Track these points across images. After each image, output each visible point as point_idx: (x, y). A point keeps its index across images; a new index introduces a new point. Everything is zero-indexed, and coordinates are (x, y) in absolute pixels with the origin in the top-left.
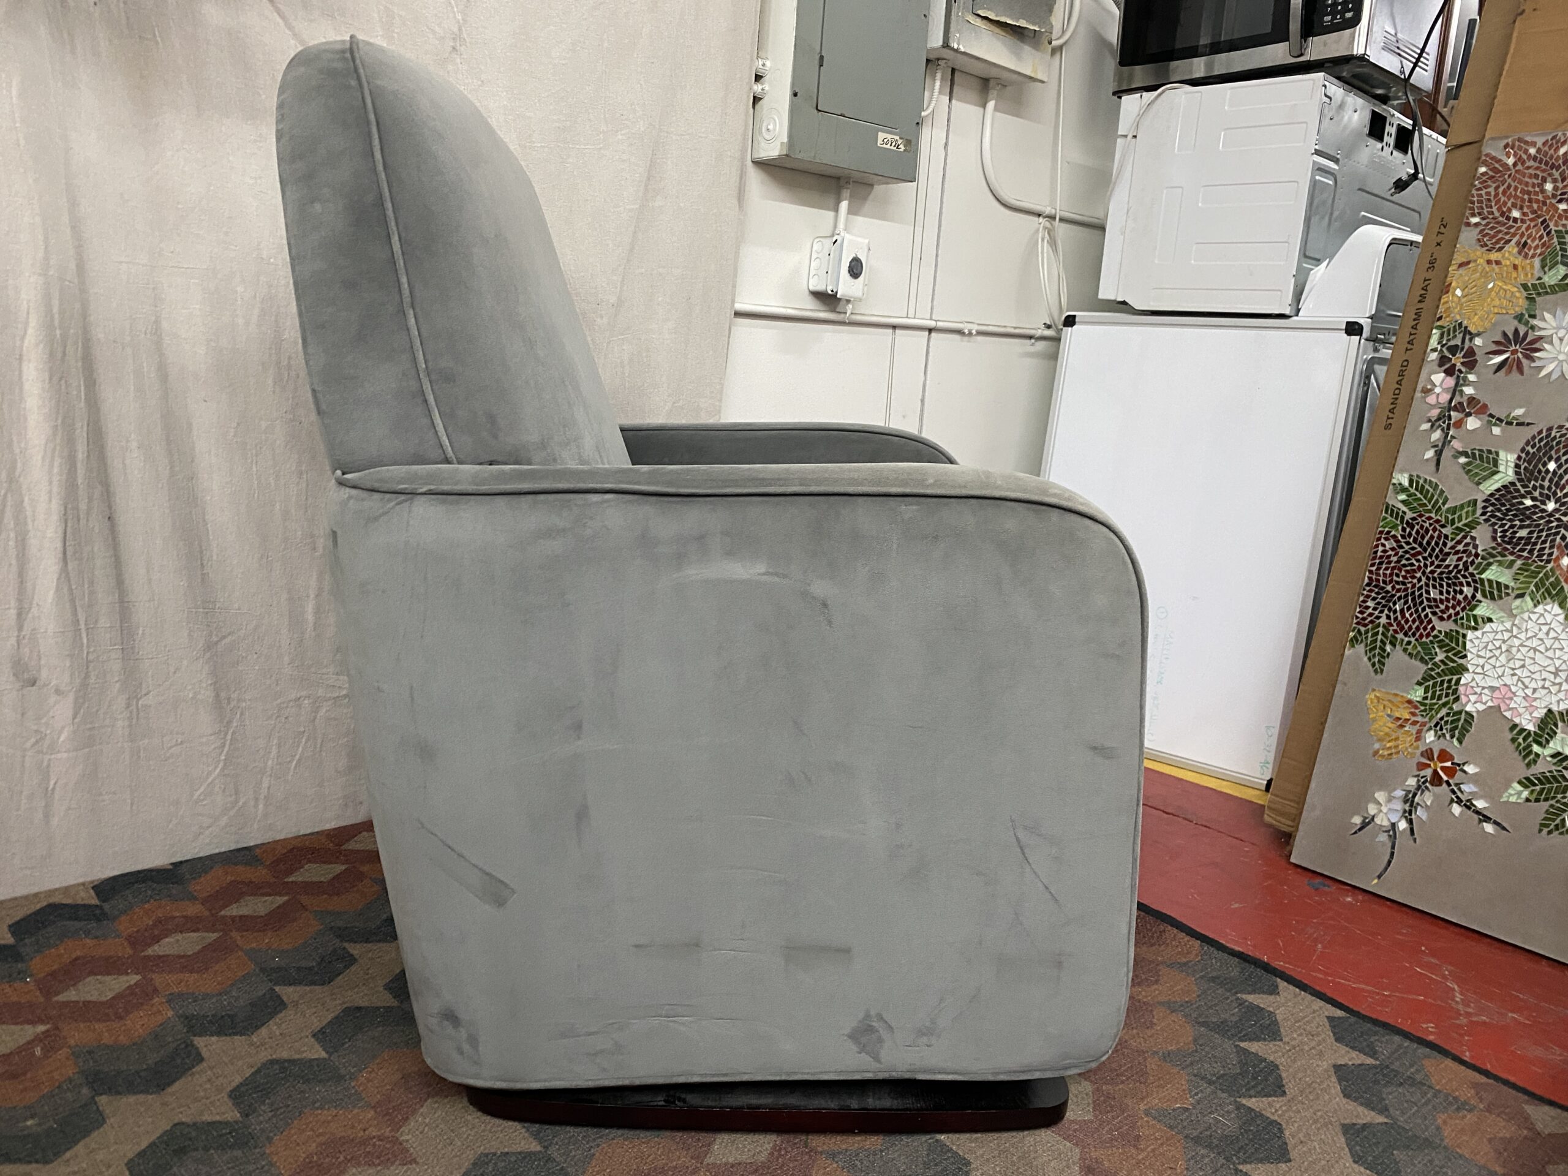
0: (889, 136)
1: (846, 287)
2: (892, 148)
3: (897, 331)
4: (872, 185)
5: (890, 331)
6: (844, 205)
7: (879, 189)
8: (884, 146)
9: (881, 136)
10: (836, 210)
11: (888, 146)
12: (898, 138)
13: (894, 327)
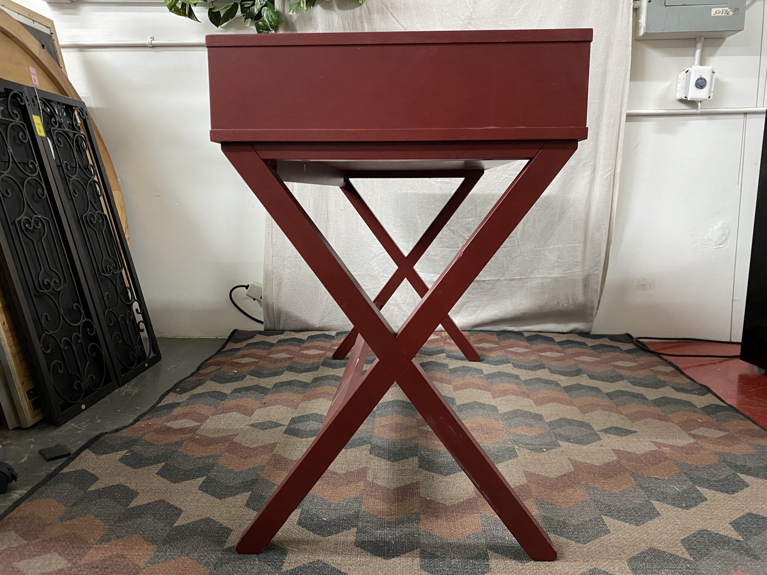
0: (721, 9)
1: (694, 94)
2: (723, 14)
3: (748, 116)
4: (723, 39)
5: (743, 116)
6: (698, 52)
7: (729, 39)
8: (717, 15)
9: (714, 11)
10: (694, 55)
11: (720, 14)
12: (728, 8)
13: (745, 113)
